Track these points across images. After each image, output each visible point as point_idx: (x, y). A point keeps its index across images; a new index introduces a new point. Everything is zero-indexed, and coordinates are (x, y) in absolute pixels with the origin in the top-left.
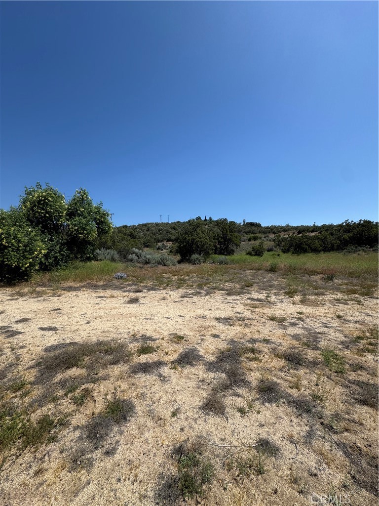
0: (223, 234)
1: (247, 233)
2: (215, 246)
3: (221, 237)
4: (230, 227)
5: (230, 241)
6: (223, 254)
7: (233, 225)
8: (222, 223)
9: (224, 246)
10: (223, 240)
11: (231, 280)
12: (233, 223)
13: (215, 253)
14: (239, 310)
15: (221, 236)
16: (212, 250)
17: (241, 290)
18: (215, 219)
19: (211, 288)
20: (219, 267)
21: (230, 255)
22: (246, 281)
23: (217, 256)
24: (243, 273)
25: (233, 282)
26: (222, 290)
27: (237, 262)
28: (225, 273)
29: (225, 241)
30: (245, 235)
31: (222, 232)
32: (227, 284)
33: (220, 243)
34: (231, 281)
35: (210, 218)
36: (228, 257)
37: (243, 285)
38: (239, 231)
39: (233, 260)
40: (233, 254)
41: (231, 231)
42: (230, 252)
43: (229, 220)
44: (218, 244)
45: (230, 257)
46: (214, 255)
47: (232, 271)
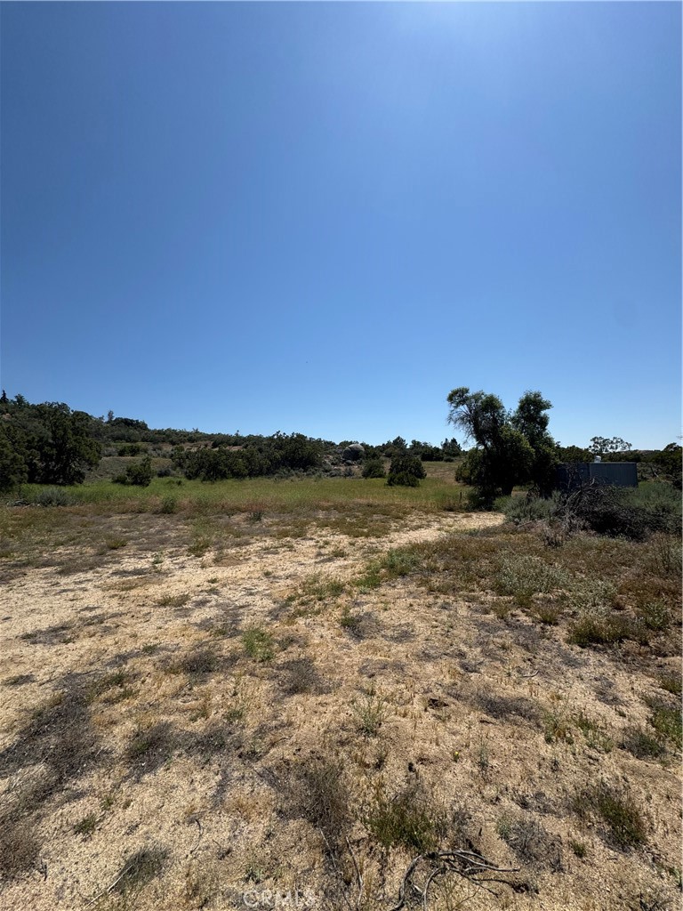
0: (53, 439)
1: (116, 439)
2: (31, 465)
3: (50, 445)
4: (73, 423)
5: (74, 453)
6: (54, 482)
7: (82, 419)
8: (53, 415)
9: (57, 464)
10: (55, 451)
11: (74, 539)
12: (82, 417)
13: (31, 481)
14: (91, 602)
15: (51, 441)
16: (22, 473)
17: (98, 558)
19: (16, 565)
20: (42, 512)
21: (71, 483)
22: (110, 537)
23: (35, 487)
24: (103, 521)
25: (78, 544)
26: (46, 564)
27: (92, 498)
28: (55, 525)
29: (60, 452)
30: (113, 444)
31: (53, 432)
32: (61, 550)
33: (45, 457)
34: (72, 541)
35: (20, 399)
36: (66, 489)
37: (104, 547)
38: (98, 435)
39: (80, 496)
40: (81, 482)
41: (76, 431)
42: (78, 478)
44: (40, 460)
45: (72, 488)
46: (24, 486)
47: (78, 519)
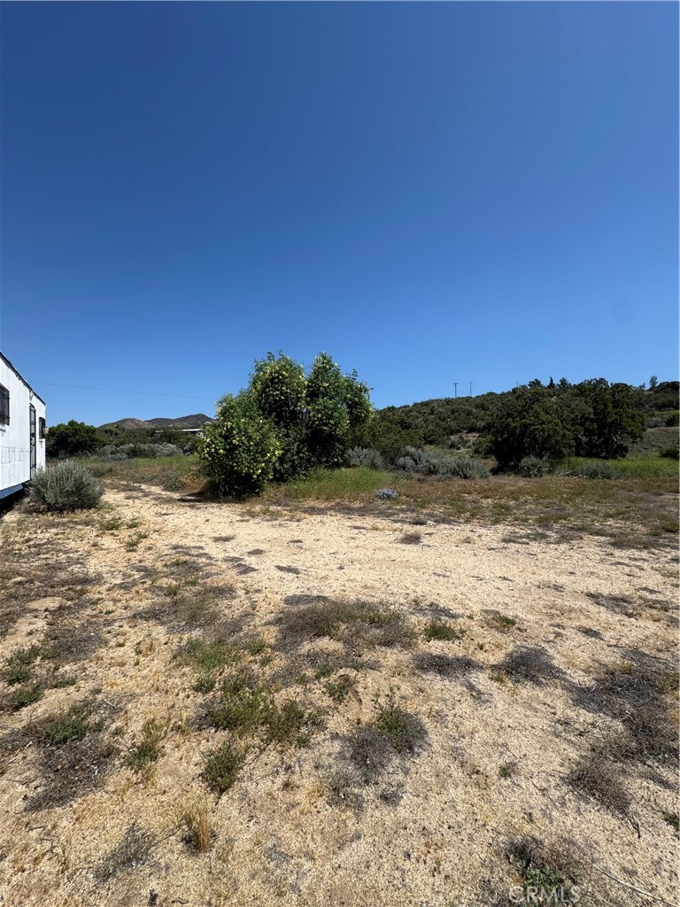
0: (595, 414)
1: (661, 407)
2: (576, 439)
3: (592, 421)
4: (613, 396)
5: (617, 426)
6: (597, 456)
7: (622, 391)
8: (593, 391)
9: (599, 438)
10: (595, 426)
11: (623, 514)
12: (621, 388)
13: (578, 454)
14: (644, 582)
15: (592, 416)
16: (570, 447)
17: (652, 539)
18: (574, 381)
19: (572, 529)
20: (589, 483)
21: (614, 457)
22: (663, 518)
23: (581, 459)
24: (653, 498)
25: (628, 519)
26: (599, 533)
27: (637, 473)
28: (604, 497)
29: (601, 428)
30: (657, 413)
31: (594, 408)
32: (611, 522)
33: (588, 432)
34: (618, 515)
35: (563, 382)
36: (610, 463)
37: (656, 528)
38: (639, 405)
39: (624, 470)
40: (624, 456)
41: (616, 404)
42: (621, 451)
43: (612, 380)
44: (584, 435)
45: (616, 462)
46: (573, 459)
47: (624, 493)
